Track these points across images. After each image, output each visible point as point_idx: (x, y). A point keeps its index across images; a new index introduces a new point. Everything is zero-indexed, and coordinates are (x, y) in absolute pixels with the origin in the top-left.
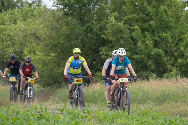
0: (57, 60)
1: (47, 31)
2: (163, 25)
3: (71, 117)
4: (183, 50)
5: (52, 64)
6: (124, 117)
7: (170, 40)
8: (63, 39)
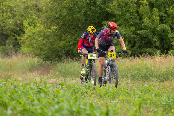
0: (58, 34)
1: (49, 3)
3: (71, 92)
5: (53, 37)
6: (126, 93)
8: (65, 11)
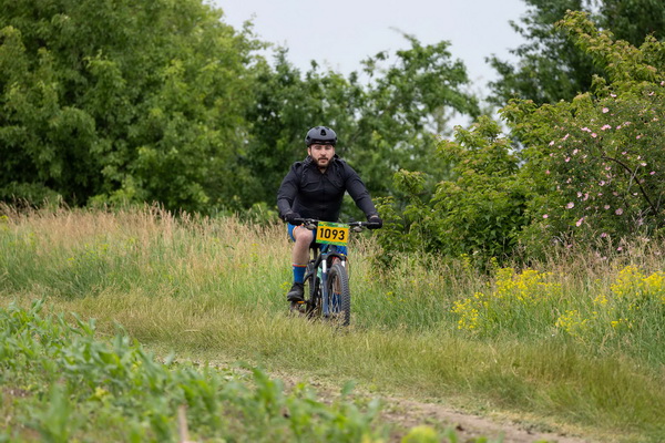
2: (99, 31)
4: (160, 117)
7: (119, 81)
